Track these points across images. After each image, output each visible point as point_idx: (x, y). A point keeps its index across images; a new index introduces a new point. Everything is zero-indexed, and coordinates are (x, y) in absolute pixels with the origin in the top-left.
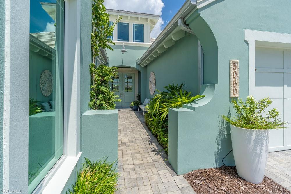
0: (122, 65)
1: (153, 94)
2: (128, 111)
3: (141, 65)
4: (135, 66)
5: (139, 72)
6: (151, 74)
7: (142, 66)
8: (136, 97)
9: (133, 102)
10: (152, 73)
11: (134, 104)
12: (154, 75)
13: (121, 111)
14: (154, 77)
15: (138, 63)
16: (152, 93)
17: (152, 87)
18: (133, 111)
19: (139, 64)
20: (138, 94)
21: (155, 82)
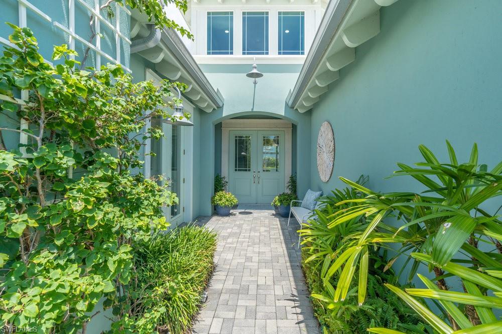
0: (253, 109)
1: (327, 179)
2: (266, 217)
3: (297, 109)
4: (282, 112)
5: (294, 127)
6: (322, 129)
7: (301, 111)
8: (287, 185)
9: (277, 197)
10: (326, 123)
11: (281, 201)
12: (330, 129)
13: (250, 216)
14: (330, 136)
15: (290, 103)
16: (324, 177)
17: (324, 161)
18: (278, 219)
19: (292, 107)
20: (292, 178)
21: (332, 148)
